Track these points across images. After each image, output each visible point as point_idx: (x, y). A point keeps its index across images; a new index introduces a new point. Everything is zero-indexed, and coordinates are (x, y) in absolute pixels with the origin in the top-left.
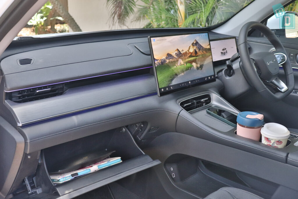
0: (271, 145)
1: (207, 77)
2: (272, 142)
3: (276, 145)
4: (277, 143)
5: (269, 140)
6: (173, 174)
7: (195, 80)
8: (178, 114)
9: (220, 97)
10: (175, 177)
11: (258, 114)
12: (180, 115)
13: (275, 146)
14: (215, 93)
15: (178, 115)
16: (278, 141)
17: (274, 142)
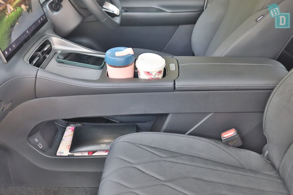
0: (153, 78)
1: (40, 19)
2: (154, 74)
3: (157, 76)
4: (158, 74)
5: (150, 73)
6: (40, 145)
7: (30, 27)
8: (35, 76)
9: (62, 39)
10: (42, 147)
11: (125, 49)
12: (37, 77)
13: (157, 78)
14: (53, 36)
15: (35, 78)
16: (159, 72)
17: (156, 74)
